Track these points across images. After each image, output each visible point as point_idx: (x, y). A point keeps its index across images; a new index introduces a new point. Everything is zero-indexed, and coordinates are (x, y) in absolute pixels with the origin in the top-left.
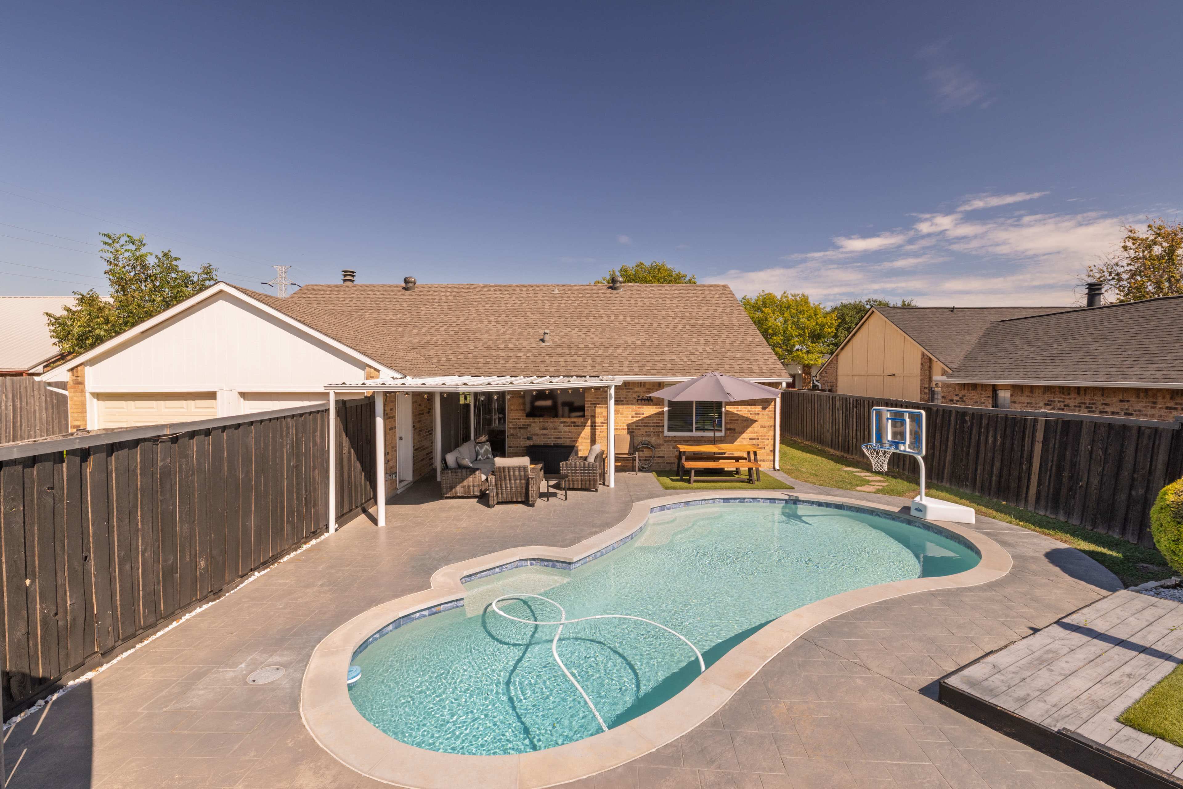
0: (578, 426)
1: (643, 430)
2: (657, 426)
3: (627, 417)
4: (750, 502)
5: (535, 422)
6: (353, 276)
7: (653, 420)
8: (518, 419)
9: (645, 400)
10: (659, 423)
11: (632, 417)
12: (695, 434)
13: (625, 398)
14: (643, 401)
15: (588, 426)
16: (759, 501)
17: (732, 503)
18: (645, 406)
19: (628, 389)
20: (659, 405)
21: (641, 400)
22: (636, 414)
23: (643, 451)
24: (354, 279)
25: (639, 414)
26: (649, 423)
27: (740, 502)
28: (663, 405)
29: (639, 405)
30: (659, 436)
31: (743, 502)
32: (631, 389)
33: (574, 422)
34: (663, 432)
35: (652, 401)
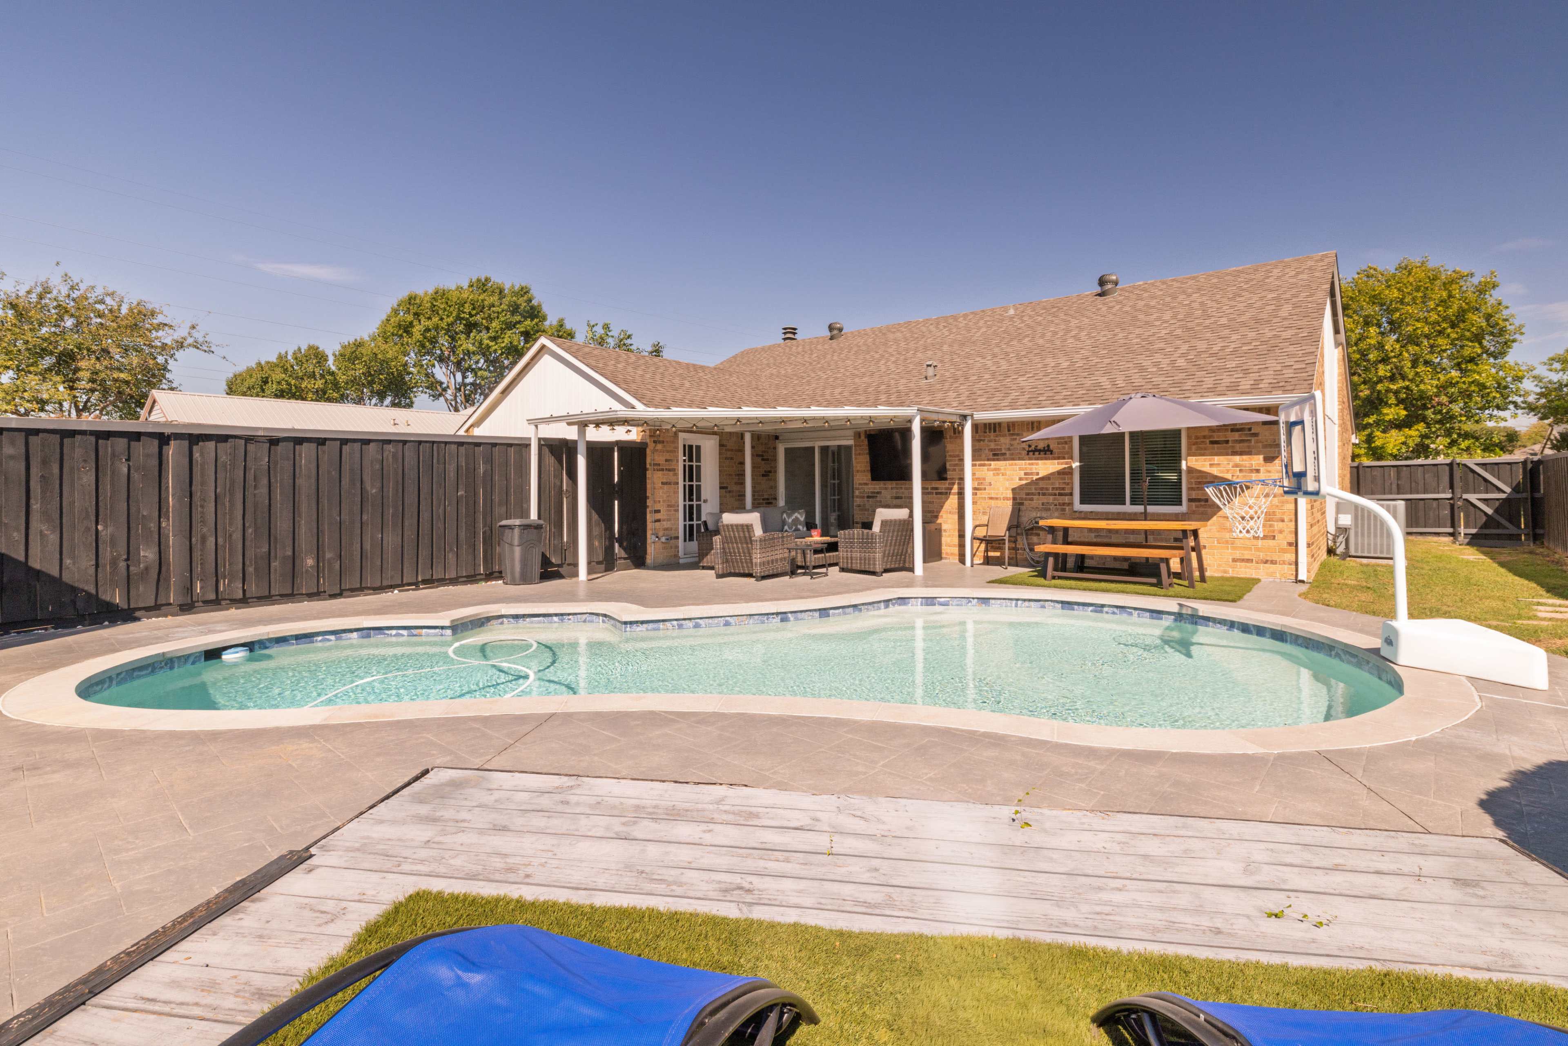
0: (941, 493)
1: (1037, 501)
2: (1060, 494)
3: (1012, 479)
4: (1114, 613)
5: (886, 489)
6: (794, 334)
7: (1053, 484)
8: (866, 484)
9: (1040, 451)
10: (1063, 489)
11: (1020, 479)
12: (1128, 508)
13: (1009, 449)
14: (1037, 453)
15: (954, 494)
16: (1131, 614)
17: (1078, 611)
18: (1040, 462)
19: (1013, 434)
20: (1064, 458)
21: (1034, 451)
22: (1026, 474)
23: (1038, 535)
24: (796, 336)
25: (1032, 474)
26: (1047, 489)
27: (1096, 611)
28: (1071, 458)
29: (1030, 459)
30: (1064, 510)
31: (1101, 612)
32: (1018, 435)
33: (937, 489)
34: (1071, 504)
35: (1051, 452)
